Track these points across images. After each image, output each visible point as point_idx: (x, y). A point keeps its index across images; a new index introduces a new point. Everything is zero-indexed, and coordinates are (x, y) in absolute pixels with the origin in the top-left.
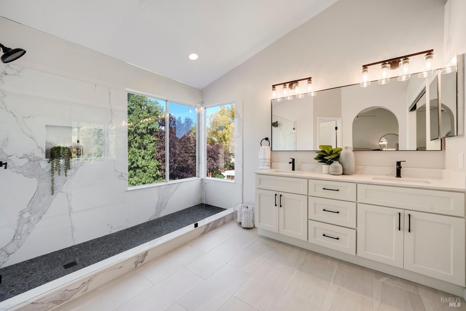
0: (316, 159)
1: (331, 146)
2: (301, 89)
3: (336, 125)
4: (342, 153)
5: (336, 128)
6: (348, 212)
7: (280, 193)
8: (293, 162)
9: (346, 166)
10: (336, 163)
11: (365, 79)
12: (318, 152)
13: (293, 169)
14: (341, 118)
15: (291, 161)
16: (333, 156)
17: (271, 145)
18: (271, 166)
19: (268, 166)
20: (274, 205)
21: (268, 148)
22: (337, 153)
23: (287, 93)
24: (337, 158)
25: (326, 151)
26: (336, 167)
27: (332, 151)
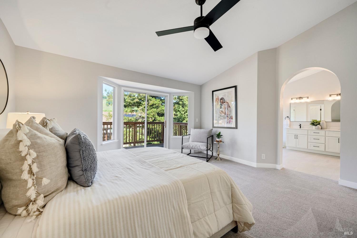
0: (310, 124)
1: (317, 120)
2: (304, 100)
3: (321, 108)
4: (321, 123)
5: (321, 110)
6: (322, 140)
7: (297, 135)
8: (300, 126)
9: (322, 127)
10: (318, 126)
11: (331, 99)
12: (311, 122)
13: (300, 128)
14: (324, 105)
15: (300, 125)
16: (317, 123)
17: (290, 119)
18: (290, 127)
19: (289, 126)
20: (294, 138)
21: (289, 120)
22: (319, 122)
23: (298, 101)
24: (319, 124)
25: (315, 122)
26: (319, 127)
27: (317, 122)
